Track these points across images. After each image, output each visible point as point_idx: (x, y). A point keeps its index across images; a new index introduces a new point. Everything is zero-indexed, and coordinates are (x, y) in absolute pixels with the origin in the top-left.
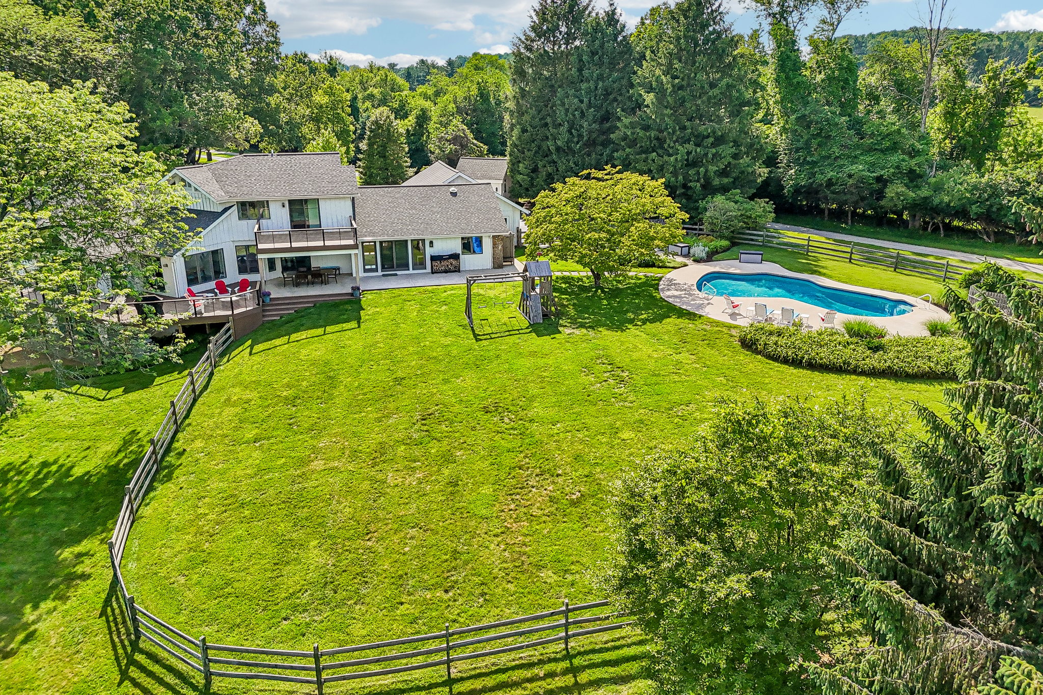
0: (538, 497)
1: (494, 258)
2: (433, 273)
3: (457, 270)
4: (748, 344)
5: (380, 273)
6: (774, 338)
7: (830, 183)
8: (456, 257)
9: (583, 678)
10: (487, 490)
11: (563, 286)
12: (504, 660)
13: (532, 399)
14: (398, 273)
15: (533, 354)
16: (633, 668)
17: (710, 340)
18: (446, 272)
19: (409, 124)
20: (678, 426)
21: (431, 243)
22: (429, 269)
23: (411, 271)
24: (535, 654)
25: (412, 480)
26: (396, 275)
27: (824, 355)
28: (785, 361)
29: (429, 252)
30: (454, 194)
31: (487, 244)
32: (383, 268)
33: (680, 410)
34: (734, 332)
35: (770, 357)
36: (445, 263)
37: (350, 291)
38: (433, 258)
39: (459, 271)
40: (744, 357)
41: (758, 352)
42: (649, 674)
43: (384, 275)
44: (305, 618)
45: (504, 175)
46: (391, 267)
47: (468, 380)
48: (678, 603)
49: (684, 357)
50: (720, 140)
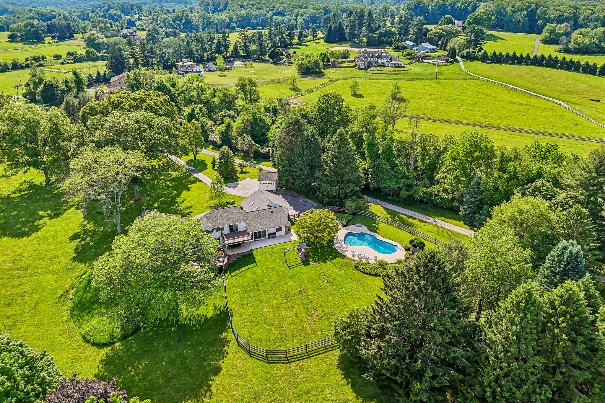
0: (315, 315)
1: (285, 232)
3: (275, 236)
4: (356, 268)
6: (362, 266)
7: (384, 188)
8: (275, 233)
9: (328, 350)
10: (304, 315)
12: (315, 348)
13: (308, 289)
15: (305, 273)
16: (336, 347)
17: (347, 265)
18: (272, 238)
20: (341, 295)
21: (268, 230)
22: (267, 237)
23: (262, 238)
24: (320, 347)
25: (287, 313)
26: (258, 240)
27: (373, 271)
28: (364, 273)
29: (267, 233)
30: (272, 212)
31: (283, 229)
33: (341, 290)
34: (353, 262)
35: (361, 271)
36: (271, 235)
37: (249, 250)
38: (269, 235)
40: (355, 271)
41: (358, 270)
42: (339, 348)
43: (255, 241)
44: (278, 344)
45: (276, 179)
47: (291, 283)
48: (342, 339)
49: (342, 272)
50: (348, 182)
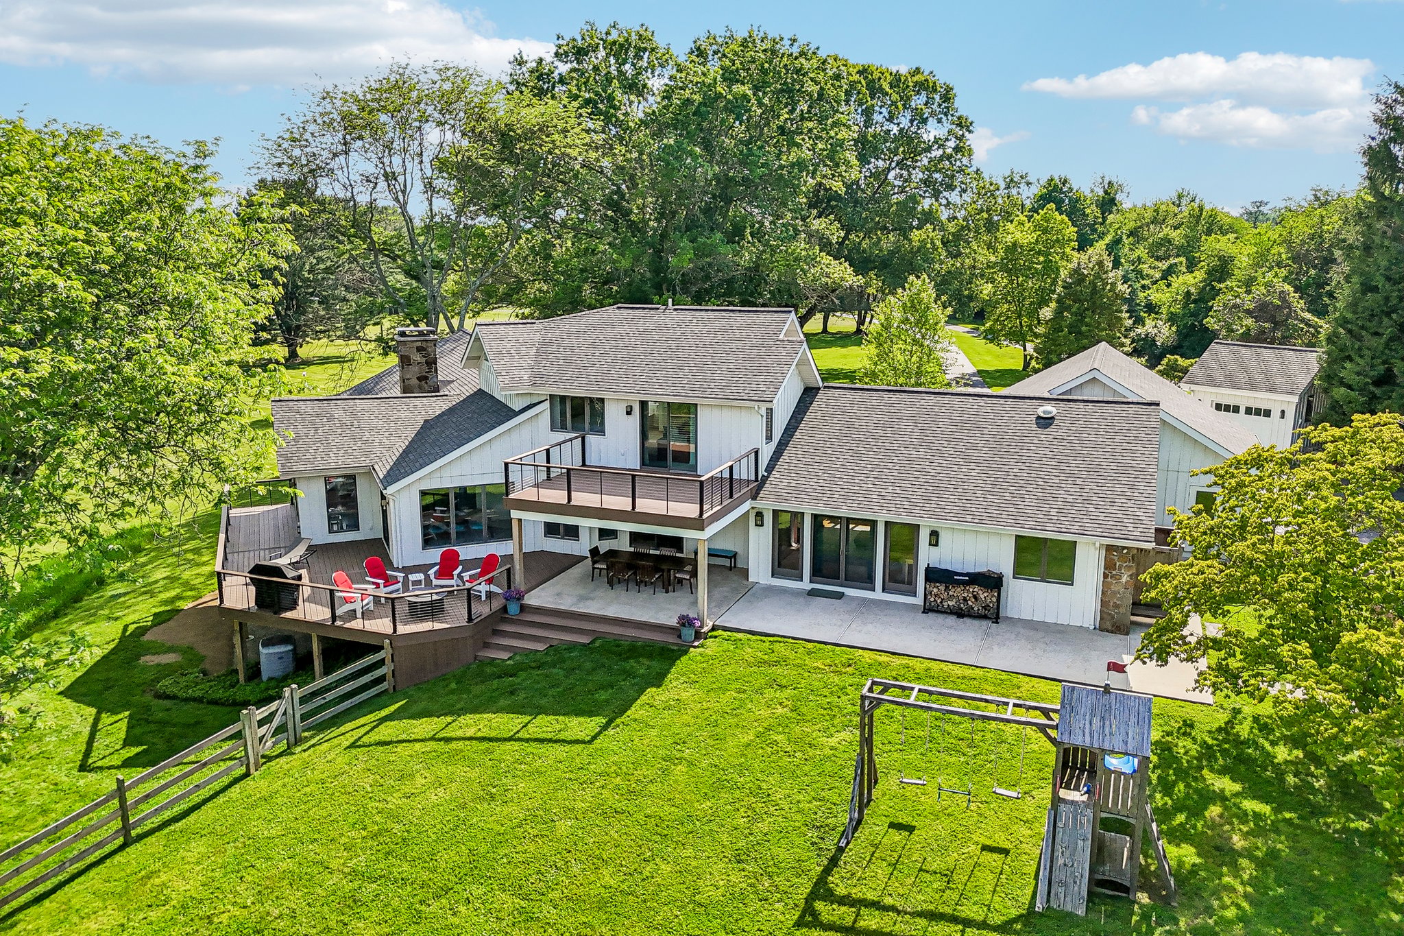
1: (1104, 603)
2: (927, 610)
3: (993, 615)
5: (806, 584)
8: (992, 582)
11: (1282, 753)
14: (849, 592)
18: (960, 614)
19: (1192, 281)
21: (934, 534)
22: (919, 600)
23: (878, 594)
26: (840, 596)
29: (927, 556)
30: (1045, 422)
31: (1088, 563)
32: (817, 573)
36: (957, 591)
37: (673, 622)
38: (934, 575)
39: (996, 619)
43: (813, 593)
45: (1305, 383)
46: (833, 576)
